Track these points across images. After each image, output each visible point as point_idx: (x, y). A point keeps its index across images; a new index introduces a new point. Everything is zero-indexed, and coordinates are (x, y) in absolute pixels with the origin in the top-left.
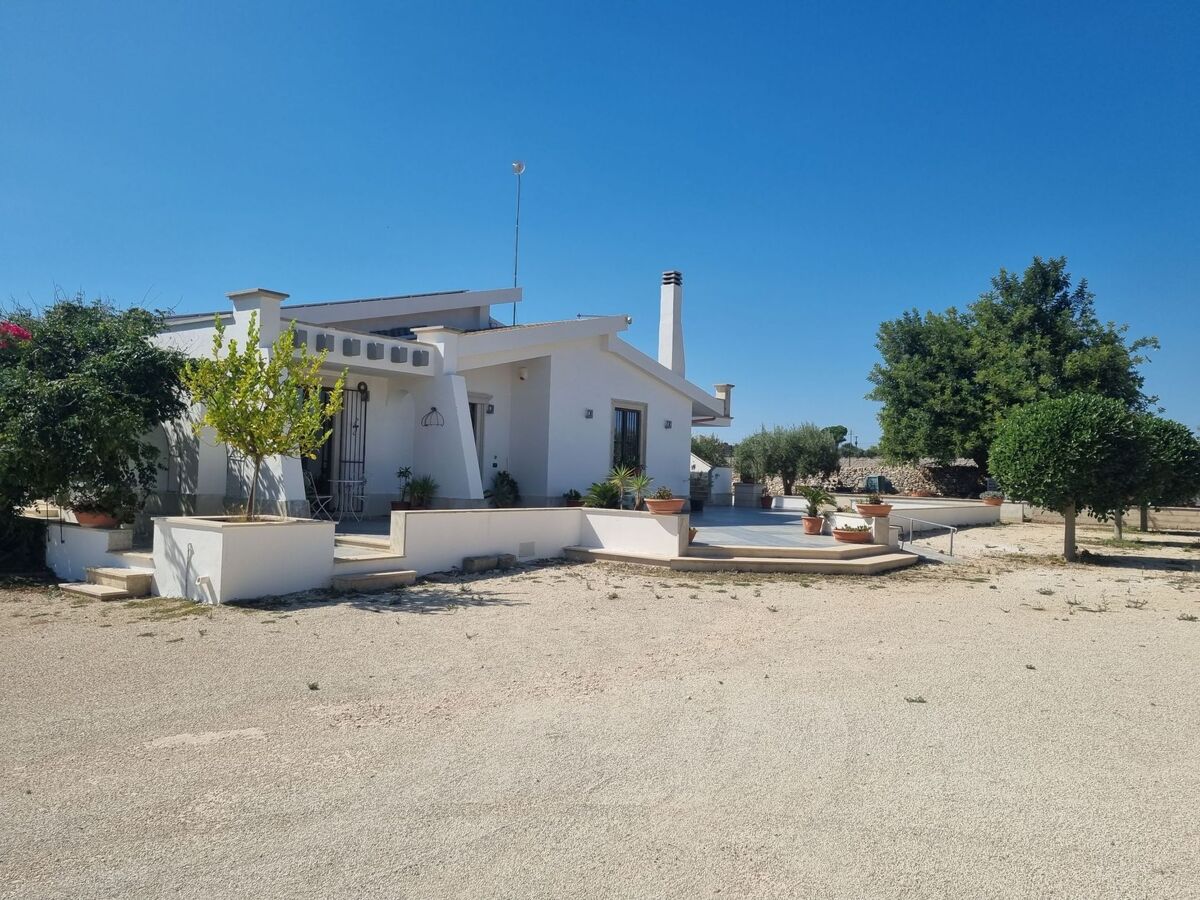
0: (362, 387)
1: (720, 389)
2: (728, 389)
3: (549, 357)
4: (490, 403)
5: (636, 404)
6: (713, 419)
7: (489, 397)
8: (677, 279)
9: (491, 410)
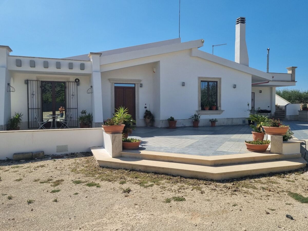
0: (77, 80)
1: (289, 69)
2: (293, 69)
3: (159, 61)
4: (141, 83)
5: (214, 78)
6: (268, 82)
7: (140, 81)
8: (242, 21)
9: (141, 86)
